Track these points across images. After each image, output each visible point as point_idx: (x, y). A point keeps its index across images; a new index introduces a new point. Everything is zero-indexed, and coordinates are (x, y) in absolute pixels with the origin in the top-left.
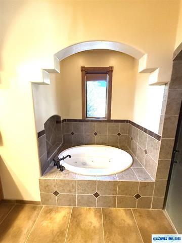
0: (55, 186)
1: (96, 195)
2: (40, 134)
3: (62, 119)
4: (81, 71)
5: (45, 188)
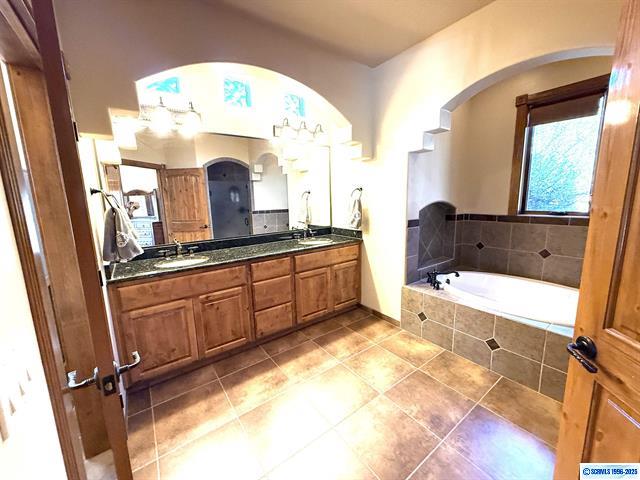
0: (422, 304)
1: (493, 344)
2: (411, 223)
3: (458, 212)
4: (517, 106)
5: (408, 302)
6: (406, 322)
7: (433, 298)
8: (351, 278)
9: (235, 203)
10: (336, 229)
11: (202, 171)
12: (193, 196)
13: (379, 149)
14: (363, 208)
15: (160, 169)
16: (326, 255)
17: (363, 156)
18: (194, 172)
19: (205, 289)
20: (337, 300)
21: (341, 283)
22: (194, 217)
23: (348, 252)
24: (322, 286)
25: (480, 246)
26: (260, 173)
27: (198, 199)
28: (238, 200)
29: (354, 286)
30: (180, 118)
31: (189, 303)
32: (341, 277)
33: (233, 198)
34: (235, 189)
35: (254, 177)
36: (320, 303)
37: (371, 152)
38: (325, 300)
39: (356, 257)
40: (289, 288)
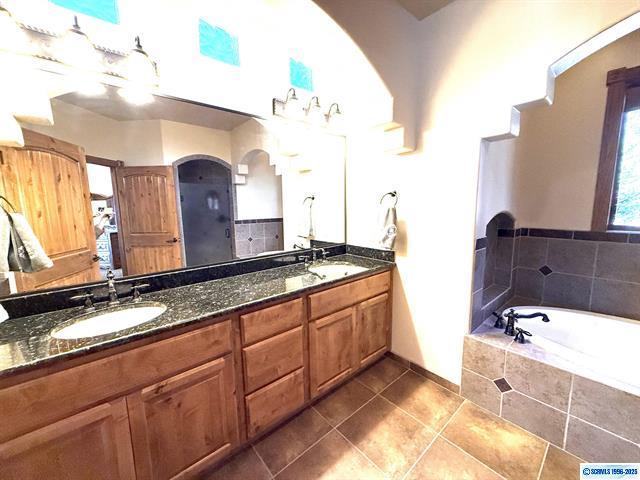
0: (502, 367)
2: (479, 243)
4: (608, 84)
5: (475, 361)
6: (471, 388)
7: (525, 359)
8: (381, 320)
9: (213, 211)
10: (353, 247)
11: (171, 170)
12: (158, 202)
13: (427, 136)
14: (398, 219)
15: (115, 167)
16: (352, 288)
17: (405, 146)
18: (160, 171)
19: (153, 374)
20: (364, 352)
21: (369, 327)
22: (160, 229)
23: (378, 282)
24: (346, 336)
25: (546, 271)
26: (245, 175)
27: (165, 205)
28: (216, 207)
29: (384, 328)
30: (117, 67)
31: (119, 408)
32: (369, 318)
33: (210, 205)
34: (213, 194)
35: (237, 179)
36: (343, 360)
37: (414, 141)
38: (348, 355)
39: (386, 288)
40: (300, 346)
